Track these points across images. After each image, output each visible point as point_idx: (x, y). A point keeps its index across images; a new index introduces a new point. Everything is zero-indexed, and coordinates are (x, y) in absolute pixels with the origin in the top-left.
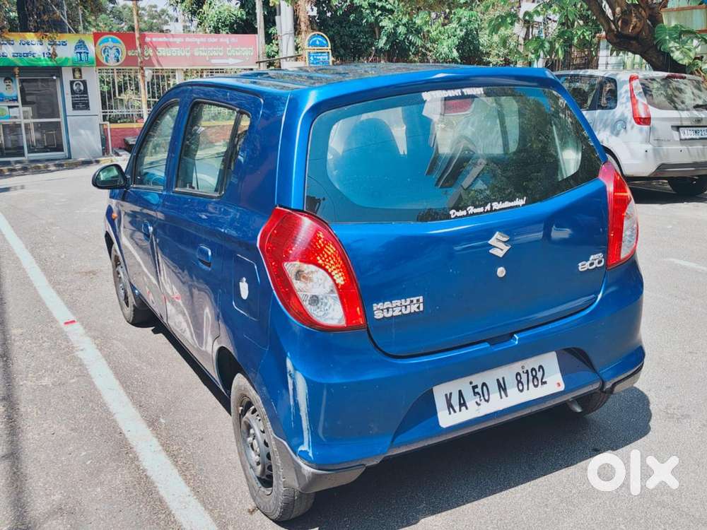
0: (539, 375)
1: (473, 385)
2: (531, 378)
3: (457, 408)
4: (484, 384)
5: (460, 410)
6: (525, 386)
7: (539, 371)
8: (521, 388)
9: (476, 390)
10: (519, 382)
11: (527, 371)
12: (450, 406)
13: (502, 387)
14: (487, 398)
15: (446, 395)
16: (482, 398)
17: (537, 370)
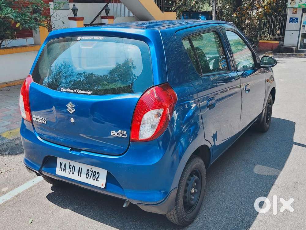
0: (97, 176)
1: (70, 164)
2: (93, 175)
3: (62, 170)
4: (74, 166)
5: (63, 171)
6: (89, 177)
7: (97, 174)
8: (87, 176)
9: (70, 167)
10: (87, 174)
11: (92, 171)
12: (61, 167)
13: (80, 172)
14: (73, 172)
15: (61, 162)
16: (71, 171)
17: (97, 173)
